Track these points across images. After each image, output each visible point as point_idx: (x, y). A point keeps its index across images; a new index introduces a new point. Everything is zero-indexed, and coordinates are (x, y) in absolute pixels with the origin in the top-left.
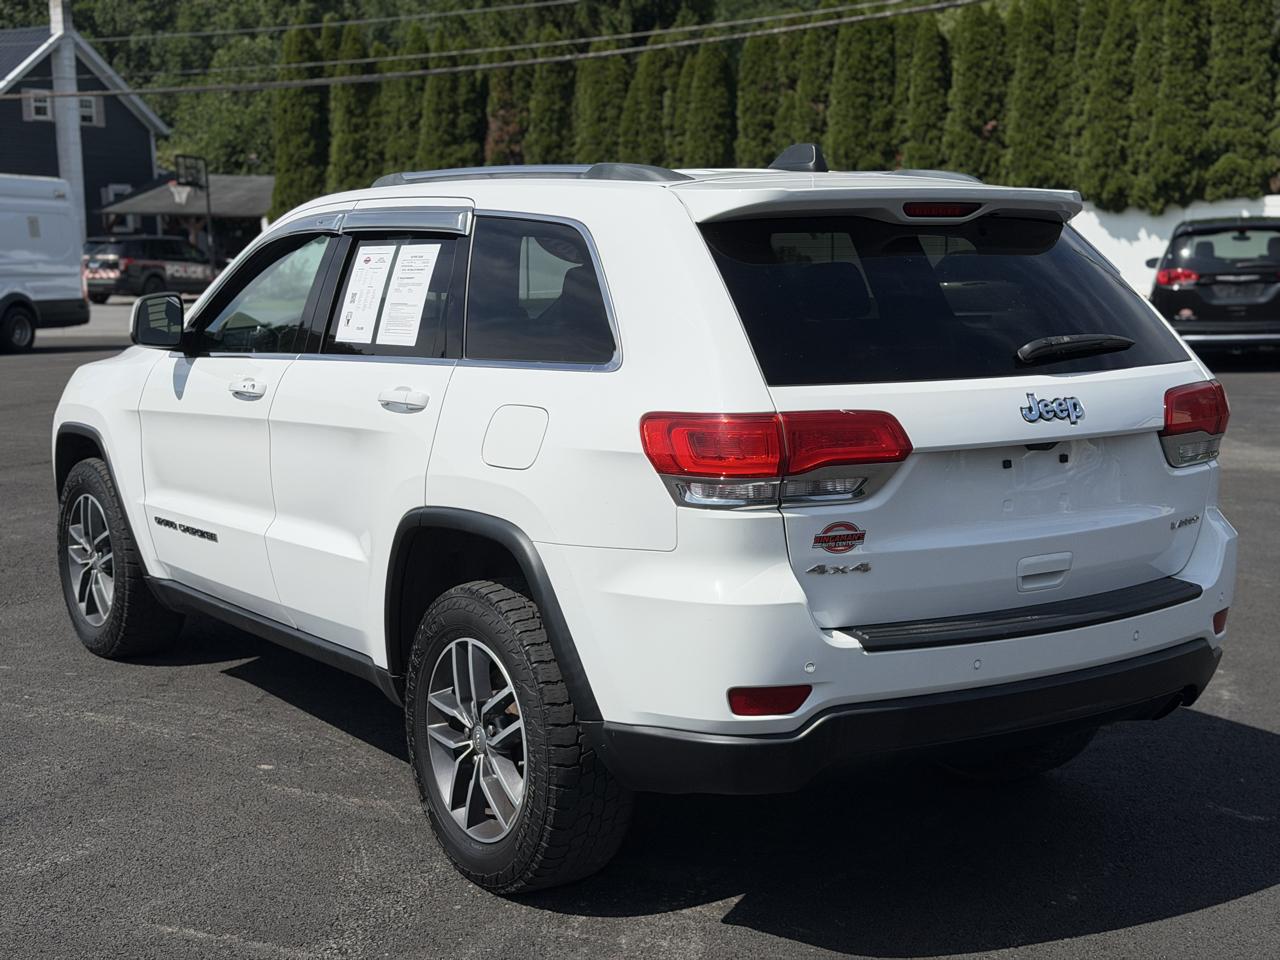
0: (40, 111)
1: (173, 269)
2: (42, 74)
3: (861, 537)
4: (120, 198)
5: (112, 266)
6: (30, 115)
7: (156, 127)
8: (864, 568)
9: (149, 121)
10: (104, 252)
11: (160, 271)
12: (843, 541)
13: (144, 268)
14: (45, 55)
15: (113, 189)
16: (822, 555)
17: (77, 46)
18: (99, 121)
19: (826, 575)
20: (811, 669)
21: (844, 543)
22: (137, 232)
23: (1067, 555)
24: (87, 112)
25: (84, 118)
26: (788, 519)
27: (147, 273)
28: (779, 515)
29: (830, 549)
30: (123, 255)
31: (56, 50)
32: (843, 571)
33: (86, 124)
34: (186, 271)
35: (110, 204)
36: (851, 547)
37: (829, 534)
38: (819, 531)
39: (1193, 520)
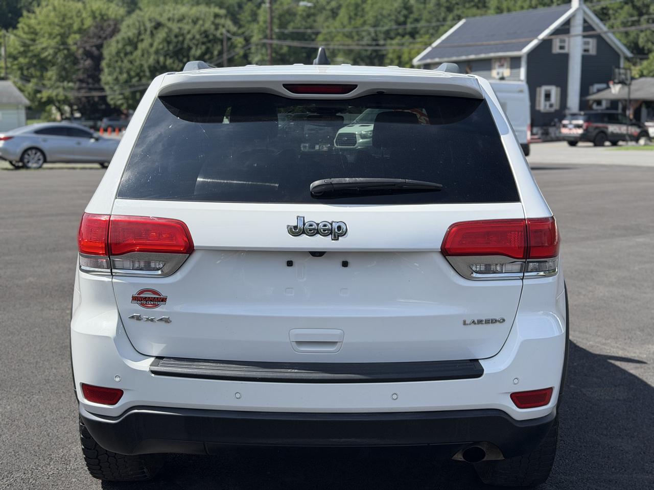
0: (562, 48)
1: (613, 128)
2: (565, 29)
3: (164, 300)
4: (599, 91)
5: (579, 126)
6: (556, 50)
7: (624, 53)
8: (167, 321)
9: (620, 49)
10: (577, 119)
11: (605, 130)
12: (151, 301)
13: (597, 128)
14: (568, 19)
15: (597, 86)
16: (137, 308)
17: (585, 12)
18: (593, 51)
19: (142, 321)
20: (117, 379)
21: (152, 303)
22: (607, 109)
23: (338, 332)
24: (586, 47)
25: (586, 50)
26: (115, 283)
27: (597, 131)
28: (111, 280)
29: (142, 305)
30: (587, 121)
31: (573, 16)
32: (152, 320)
33: (586, 53)
34: (620, 129)
35: (594, 93)
36: (157, 306)
37: (141, 296)
38: (134, 292)
39: (496, 321)
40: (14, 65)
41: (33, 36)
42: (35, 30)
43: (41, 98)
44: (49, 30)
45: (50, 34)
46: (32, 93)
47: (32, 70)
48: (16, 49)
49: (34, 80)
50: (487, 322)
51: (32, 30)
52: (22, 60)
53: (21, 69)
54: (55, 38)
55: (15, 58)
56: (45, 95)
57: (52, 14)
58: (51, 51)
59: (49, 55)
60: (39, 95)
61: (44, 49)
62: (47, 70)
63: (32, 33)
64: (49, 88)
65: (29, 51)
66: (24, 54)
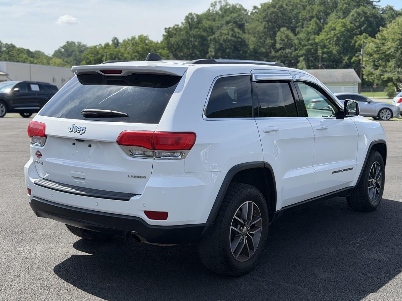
8: (42, 164)
16: (37, 158)
19: (38, 163)
21: (39, 156)
38: (36, 152)
39: (142, 177)
40: (370, 59)
41: (383, 41)
42: (385, 37)
43: (384, 78)
44: (393, 37)
45: (393, 39)
46: (378, 75)
47: (380, 62)
48: (372, 49)
49: (380, 68)
50: (138, 177)
51: (383, 38)
52: (376, 56)
53: (374, 61)
54: (396, 42)
55: (371, 55)
56: (386, 76)
57: (396, 27)
58: (392, 50)
59: (391, 52)
60: (382, 77)
61: (389, 49)
62: (389, 61)
63: (383, 39)
64: (389, 72)
65: (380, 50)
66: (377, 52)
